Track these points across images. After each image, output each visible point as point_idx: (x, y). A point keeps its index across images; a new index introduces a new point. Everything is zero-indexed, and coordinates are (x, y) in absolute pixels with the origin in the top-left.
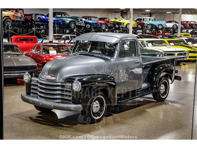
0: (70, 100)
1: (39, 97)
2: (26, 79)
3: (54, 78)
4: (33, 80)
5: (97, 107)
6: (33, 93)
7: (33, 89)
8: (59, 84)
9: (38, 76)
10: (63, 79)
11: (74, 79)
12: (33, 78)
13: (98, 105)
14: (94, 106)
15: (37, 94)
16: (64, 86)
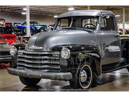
0: (59, 69)
1: (26, 69)
2: (12, 53)
3: (41, 48)
4: (20, 53)
5: (84, 76)
6: (19, 65)
7: (19, 61)
8: (46, 53)
9: (24, 49)
10: (50, 49)
11: (62, 48)
12: (19, 51)
13: (86, 75)
14: (82, 75)
15: (24, 66)
16: (52, 55)
